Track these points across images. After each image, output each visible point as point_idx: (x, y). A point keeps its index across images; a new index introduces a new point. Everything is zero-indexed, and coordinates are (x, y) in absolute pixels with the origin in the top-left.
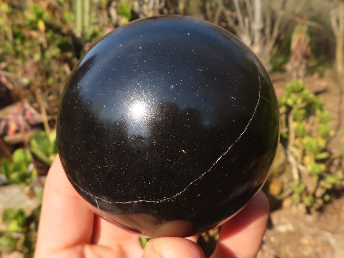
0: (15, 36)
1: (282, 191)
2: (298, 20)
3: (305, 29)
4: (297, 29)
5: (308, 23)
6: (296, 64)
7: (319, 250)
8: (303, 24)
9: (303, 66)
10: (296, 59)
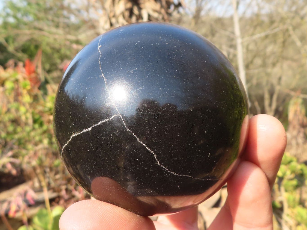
0: (35, 121)
2: (293, 93)
3: (300, 101)
4: (292, 102)
5: (302, 96)
6: (295, 133)
8: (298, 97)
9: (301, 135)
10: (294, 128)
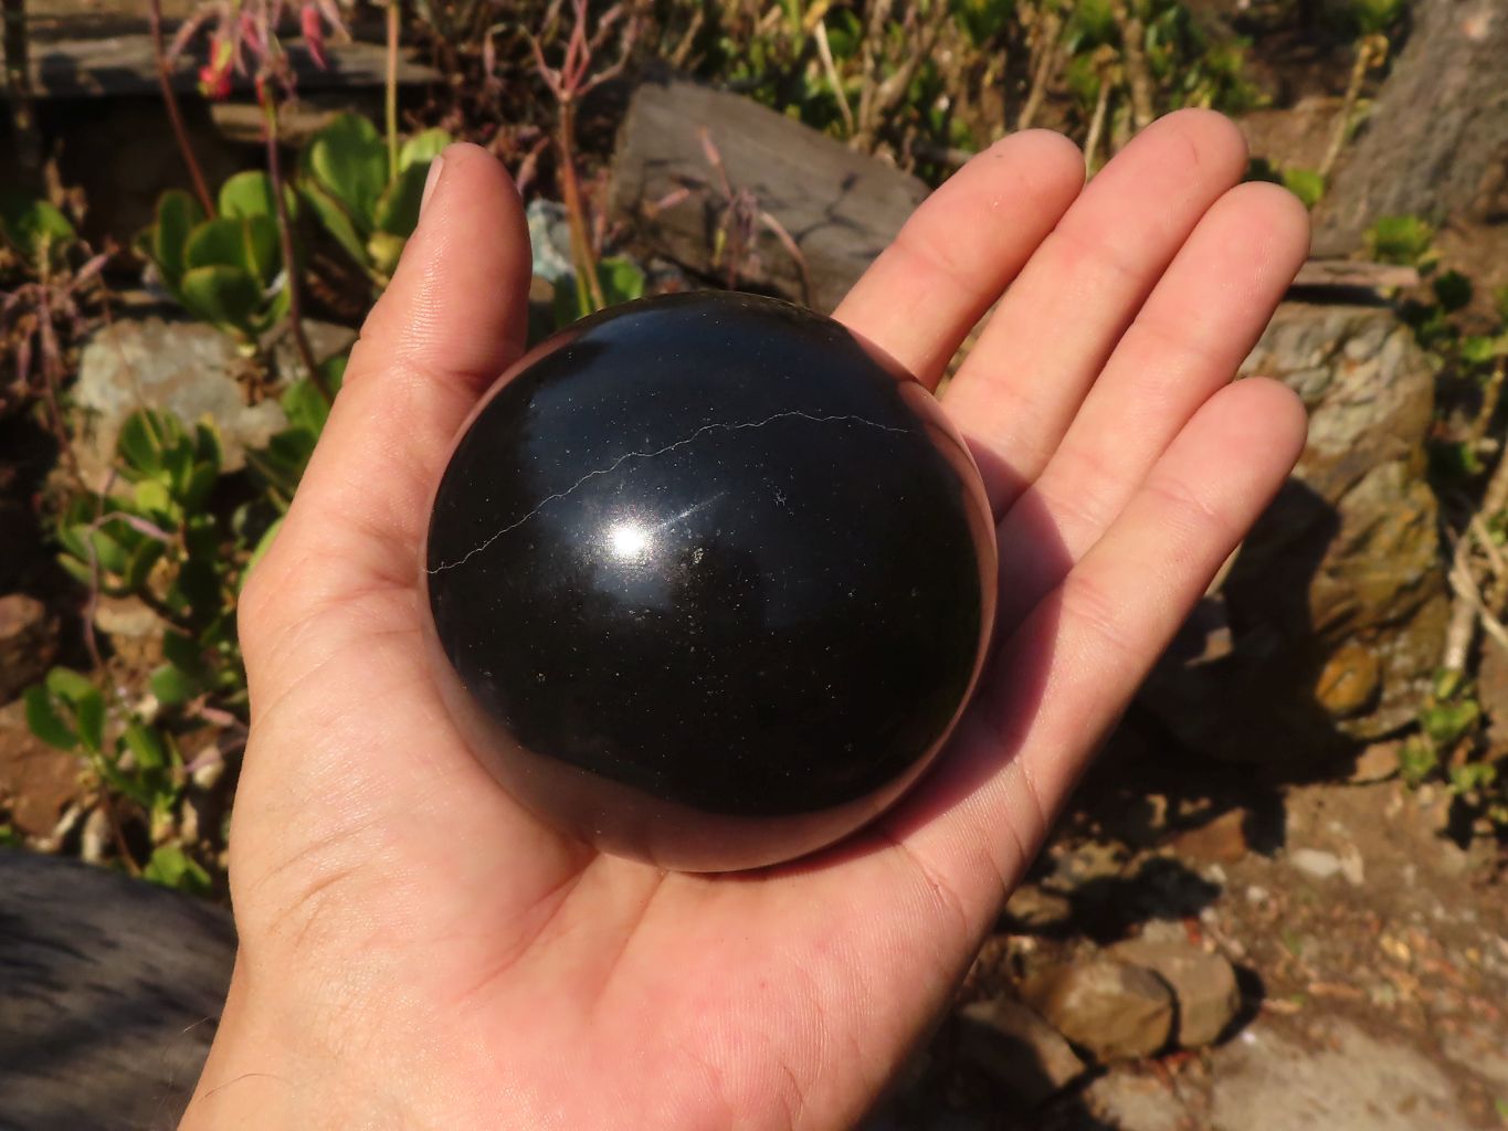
1: (1370, 704)
7: (1446, 1001)
